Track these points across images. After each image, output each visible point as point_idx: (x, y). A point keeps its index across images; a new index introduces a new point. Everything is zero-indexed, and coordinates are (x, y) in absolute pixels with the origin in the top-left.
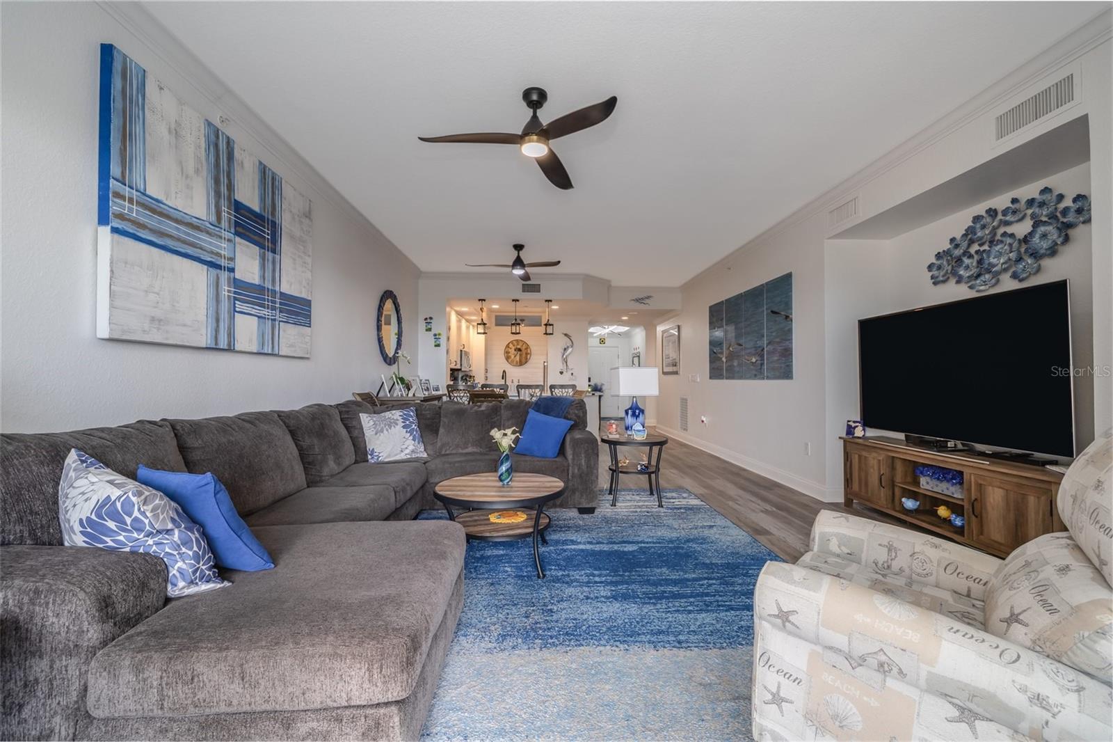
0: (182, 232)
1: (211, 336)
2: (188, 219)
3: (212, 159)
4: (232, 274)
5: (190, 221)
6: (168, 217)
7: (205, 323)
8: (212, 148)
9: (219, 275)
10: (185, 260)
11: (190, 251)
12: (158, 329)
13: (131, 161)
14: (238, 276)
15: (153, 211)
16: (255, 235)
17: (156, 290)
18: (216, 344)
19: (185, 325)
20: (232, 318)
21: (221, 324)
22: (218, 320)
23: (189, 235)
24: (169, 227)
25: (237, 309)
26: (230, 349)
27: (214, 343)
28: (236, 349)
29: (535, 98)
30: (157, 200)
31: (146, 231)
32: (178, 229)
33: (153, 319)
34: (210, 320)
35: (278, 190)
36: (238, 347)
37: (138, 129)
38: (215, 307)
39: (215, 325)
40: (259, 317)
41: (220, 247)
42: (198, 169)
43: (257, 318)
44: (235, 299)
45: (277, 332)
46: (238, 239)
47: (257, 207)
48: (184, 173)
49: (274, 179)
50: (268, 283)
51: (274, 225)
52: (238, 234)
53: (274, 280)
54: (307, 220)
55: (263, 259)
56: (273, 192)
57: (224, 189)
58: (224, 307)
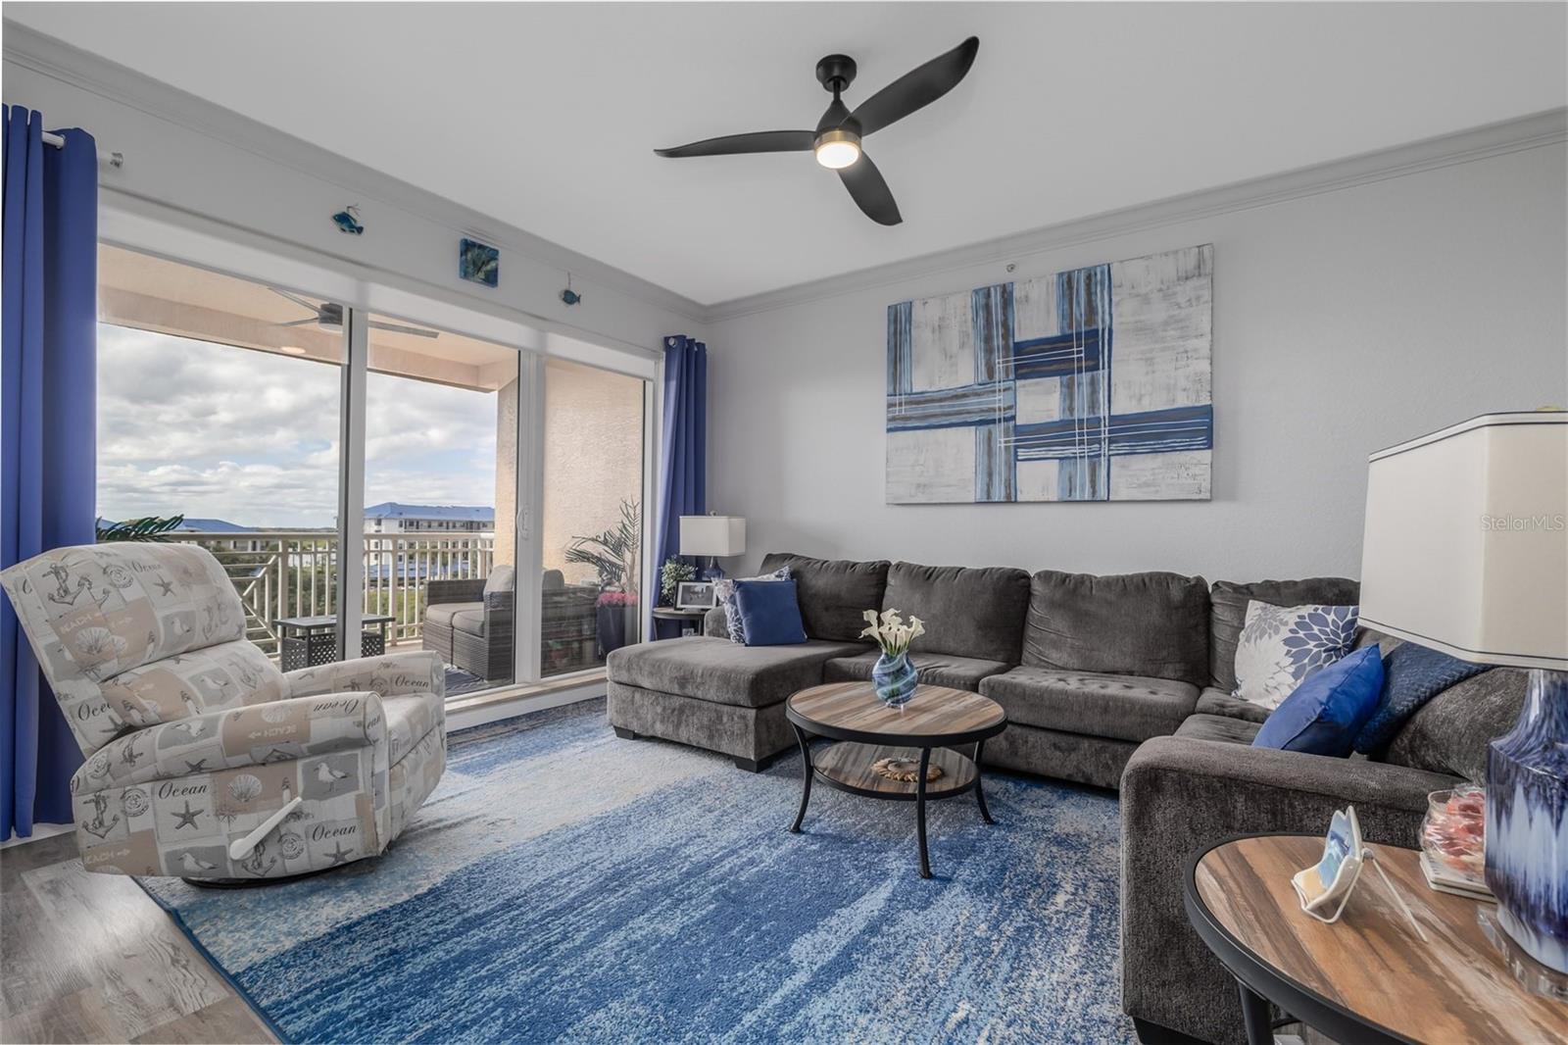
0: (948, 406)
1: (982, 490)
2: (953, 393)
3: (981, 322)
4: (1012, 423)
5: (955, 393)
6: (933, 401)
7: (973, 481)
8: (981, 313)
9: (993, 432)
10: (949, 429)
11: (954, 419)
12: (923, 493)
13: (900, 375)
14: (1019, 422)
15: (918, 403)
16: (1051, 365)
17: (921, 463)
18: (989, 497)
19: (949, 486)
20: (1012, 469)
21: (996, 479)
22: (990, 475)
23: (953, 406)
24: (934, 408)
25: (1019, 458)
26: (1010, 500)
27: (985, 497)
28: (1019, 499)
29: (837, 71)
30: (922, 393)
31: (913, 420)
32: (941, 407)
33: (919, 486)
34: (980, 476)
35: (1102, 284)
36: (1020, 498)
37: (906, 349)
38: (986, 462)
39: (986, 479)
40: (1063, 459)
41: (994, 402)
42: (964, 343)
43: (1058, 461)
44: (1016, 447)
45: (1104, 472)
46: (1019, 383)
47: (1054, 332)
48: (947, 355)
49: (1089, 277)
50: (1082, 412)
51: (1093, 334)
52: (1018, 377)
53: (1093, 405)
54: (1191, 283)
55: (1070, 386)
56: (1089, 293)
57: (998, 341)
58: (1000, 459)
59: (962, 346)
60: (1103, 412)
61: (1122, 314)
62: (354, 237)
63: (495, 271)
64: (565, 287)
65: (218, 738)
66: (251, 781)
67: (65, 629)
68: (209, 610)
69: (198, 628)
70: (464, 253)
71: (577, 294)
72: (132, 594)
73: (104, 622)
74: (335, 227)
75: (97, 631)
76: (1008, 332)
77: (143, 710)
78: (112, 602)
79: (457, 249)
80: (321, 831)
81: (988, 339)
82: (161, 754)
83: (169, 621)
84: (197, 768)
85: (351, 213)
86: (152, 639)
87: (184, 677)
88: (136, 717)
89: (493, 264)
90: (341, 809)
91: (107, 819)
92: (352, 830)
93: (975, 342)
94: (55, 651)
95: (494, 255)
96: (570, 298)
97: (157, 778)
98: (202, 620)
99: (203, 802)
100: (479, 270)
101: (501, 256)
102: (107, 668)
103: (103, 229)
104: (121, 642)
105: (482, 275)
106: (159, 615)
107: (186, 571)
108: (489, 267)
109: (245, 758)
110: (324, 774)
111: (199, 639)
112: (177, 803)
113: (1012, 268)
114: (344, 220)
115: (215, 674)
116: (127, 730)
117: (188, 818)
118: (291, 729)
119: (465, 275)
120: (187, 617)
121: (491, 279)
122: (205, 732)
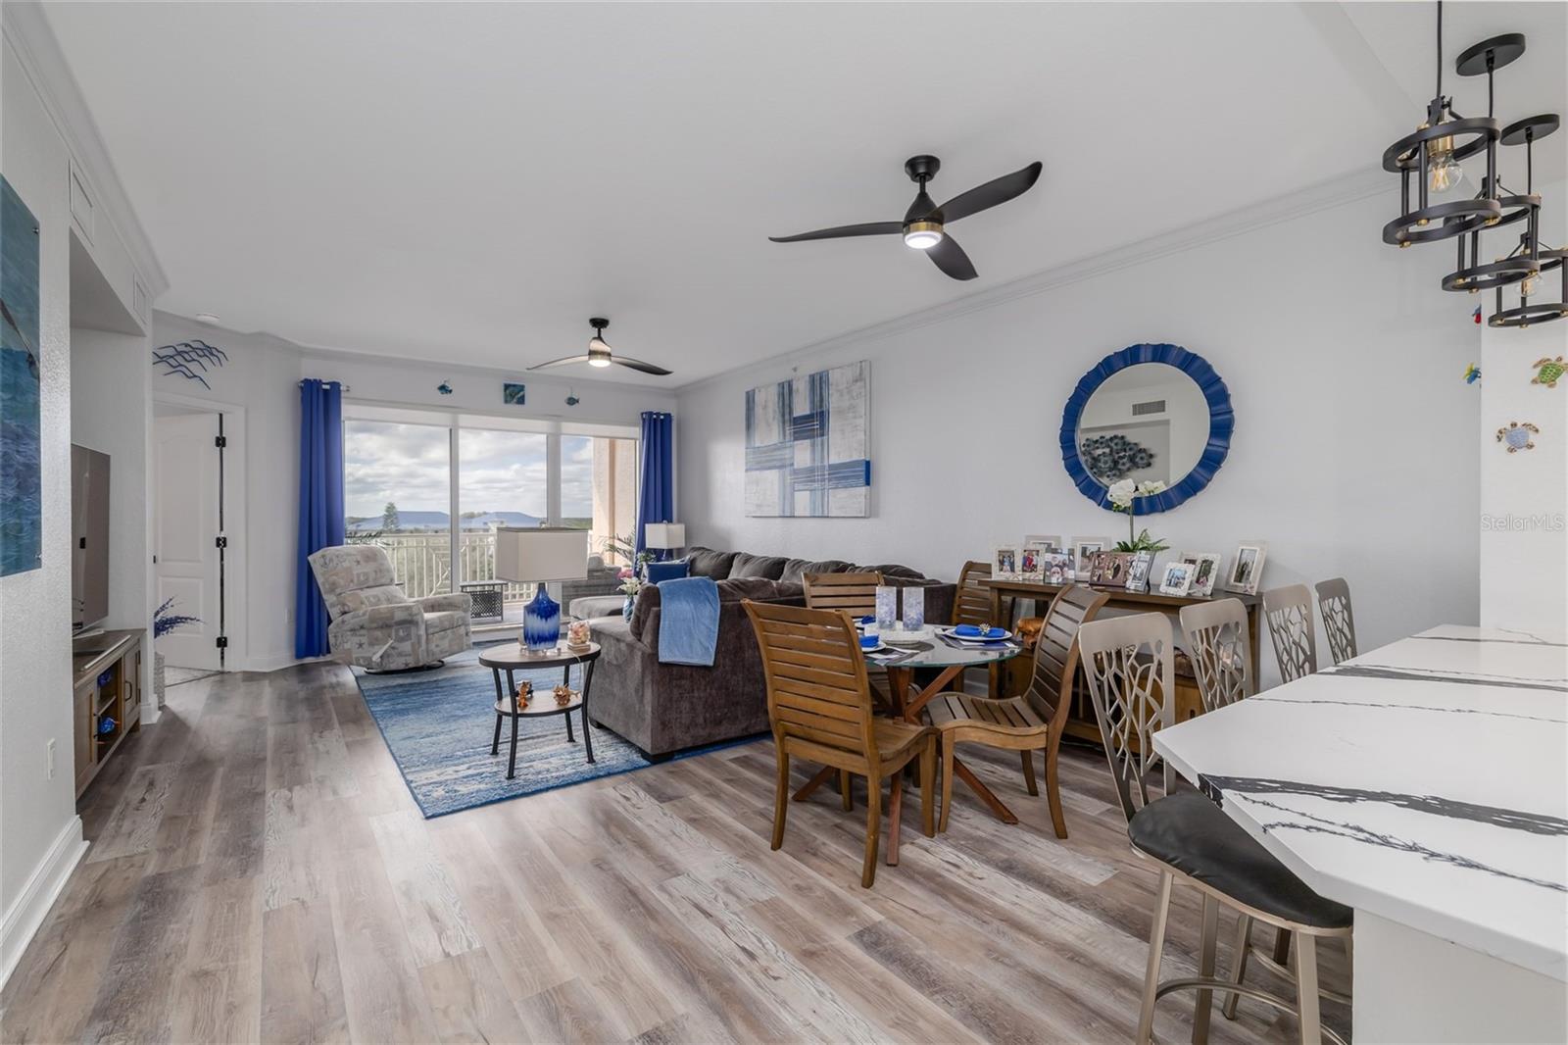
0: (768, 456)
1: (781, 509)
3: (781, 403)
4: (792, 468)
5: (771, 448)
6: (763, 452)
7: (778, 503)
8: (781, 398)
9: (785, 472)
10: (769, 470)
11: (770, 464)
12: (759, 510)
13: (750, 436)
14: (796, 467)
15: (757, 453)
16: (807, 432)
19: (769, 505)
20: (793, 496)
21: (787, 502)
22: (784, 498)
23: (770, 456)
24: (763, 458)
25: (795, 489)
26: (792, 515)
27: (783, 513)
31: (755, 465)
32: (766, 456)
33: (757, 505)
34: (780, 500)
35: (826, 383)
36: (795, 514)
38: (783, 491)
39: (783, 502)
40: (811, 490)
41: (785, 454)
43: (809, 492)
44: (794, 482)
45: (826, 499)
46: (796, 442)
47: (808, 412)
48: (769, 425)
49: (821, 378)
50: (818, 464)
51: (822, 413)
52: (796, 439)
53: (822, 458)
54: (859, 384)
55: (813, 445)
56: (821, 388)
57: (787, 417)
58: (788, 490)
59: (774, 418)
60: (826, 463)
61: (834, 402)
62: (449, 395)
63: (523, 397)
64: (569, 395)
65: (367, 617)
66: (378, 634)
67: (327, 576)
68: (376, 572)
69: (371, 579)
70: (505, 390)
71: (576, 398)
72: (346, 564)
73: (336, 574)
74: (439, 393)
75: (334, 577)
76: (791, 413)
77: (349, 607)
78: (339, 567)
79: (503, 388)
80: (400, 655)
81: (783, 416)
82: (352, 621)
83: (358, 575)
84: (362, 627)
85: (447, 384)
86: (352, 581)
87: (362, 596)
88: (346, 609)
89: (522, 393)
90: (406, 646)
91: (338, 643)
92: (410, 655)
93: (778, 416)
94: (323, 584)
95: (522, 388)
96: (572, 401)
97: (351, 630)
98: (372, 576)
99: (364, 640)
100: (514, 397)
101: (526, 389)
102: (338, 591)
103: (344, 414)
104: (342, 582)
105: (515, 400)
106: (355, 573)
107: (368, 557)
108: (519, 395)
109: (375, 625)
110: (401, 633)
111: (371, 583)
112: (356, 640)
113: (795, 370)
114: (443, 389)
115: (374, 596)
116: (345, 613)
117: (361, 645)
118: (388, 615)
119: (506, 402)
120: (365, 574)
121: (521, 401)
122: (364, 614)
